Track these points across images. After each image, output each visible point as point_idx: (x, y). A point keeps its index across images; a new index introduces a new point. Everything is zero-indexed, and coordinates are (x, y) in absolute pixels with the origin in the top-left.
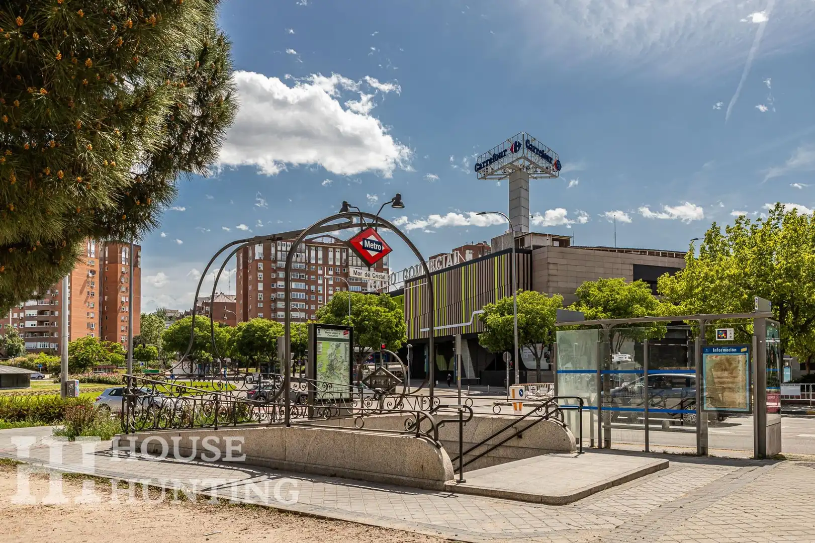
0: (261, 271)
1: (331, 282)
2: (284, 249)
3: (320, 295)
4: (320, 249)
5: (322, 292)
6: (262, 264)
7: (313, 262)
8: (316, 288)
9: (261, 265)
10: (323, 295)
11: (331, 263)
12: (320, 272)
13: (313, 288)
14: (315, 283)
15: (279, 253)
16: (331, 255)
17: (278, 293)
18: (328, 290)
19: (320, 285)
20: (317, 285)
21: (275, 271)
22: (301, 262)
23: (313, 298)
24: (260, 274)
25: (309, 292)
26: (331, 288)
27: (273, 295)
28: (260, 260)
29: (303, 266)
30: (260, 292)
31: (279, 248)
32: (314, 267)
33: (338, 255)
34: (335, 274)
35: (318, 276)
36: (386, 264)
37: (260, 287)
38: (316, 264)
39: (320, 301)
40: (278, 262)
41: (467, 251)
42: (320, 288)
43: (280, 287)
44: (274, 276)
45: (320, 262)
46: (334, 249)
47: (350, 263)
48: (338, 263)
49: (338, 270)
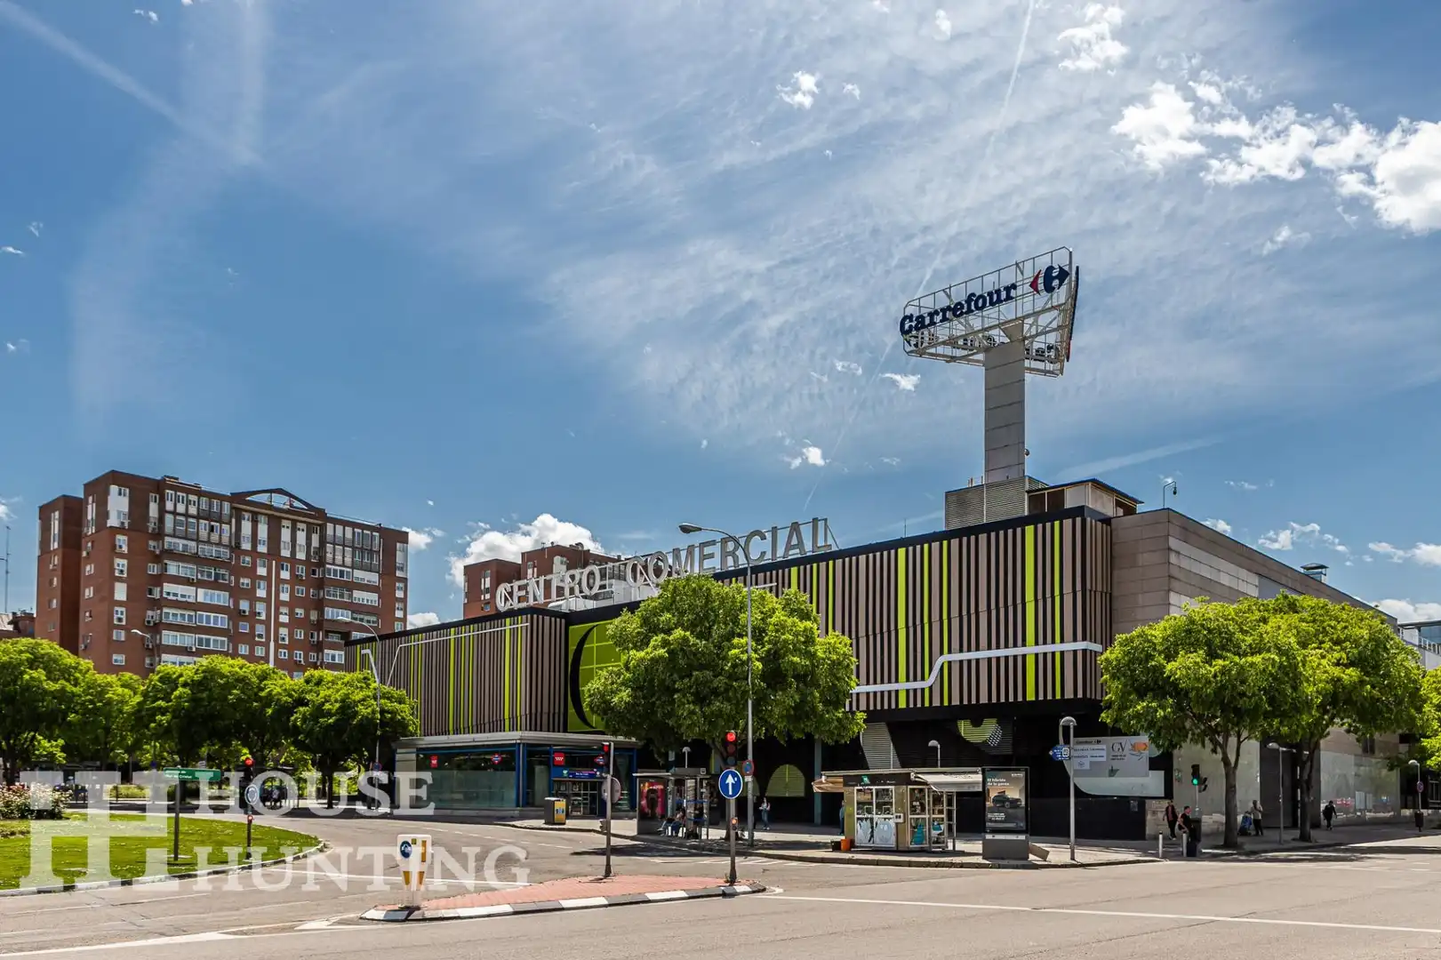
0: (122, 556)
1: (285, 597)
2: (181, 508)
3: (261, 622)
4: (262, 519)
5: (263, 617)
6: (125, 538)
7: (246, 546)
8: (252, 606)
9: (122, 540)
10: (267, 623)
11: (286, 553)
12: (262, 571)
13: (244, 605)
14: (250, 594)
15: (169, 519)
16: (286, 535)
17: (165, 610)
18: (277, 614)
19: (261, 599)
20: (253, 599)
21: (157, 559)
22: (219, 544)
23: (244, 628)
24: (121, 564)
25: (236, 615)
26: (284, 610)
27: (150, 613)
28: (121, 530)
29: (225, 553)
30: (120, 604)
31: (169, 506)
32: (248, 559)
33: (301, 537)
34: (295, 579)
35: (255, 578)
36: (402, 569)
37: (121, 592)
38: (254, 552)
39: (260, 636)
40: (167, 539)
41: (557, 560)
42: (260, 607)
43: (171, 597)
44: (154, 569)
45: (262, 549)
46: (294, 522)
47: (329, 556)
48: (301, 556)
49: (301, 571)
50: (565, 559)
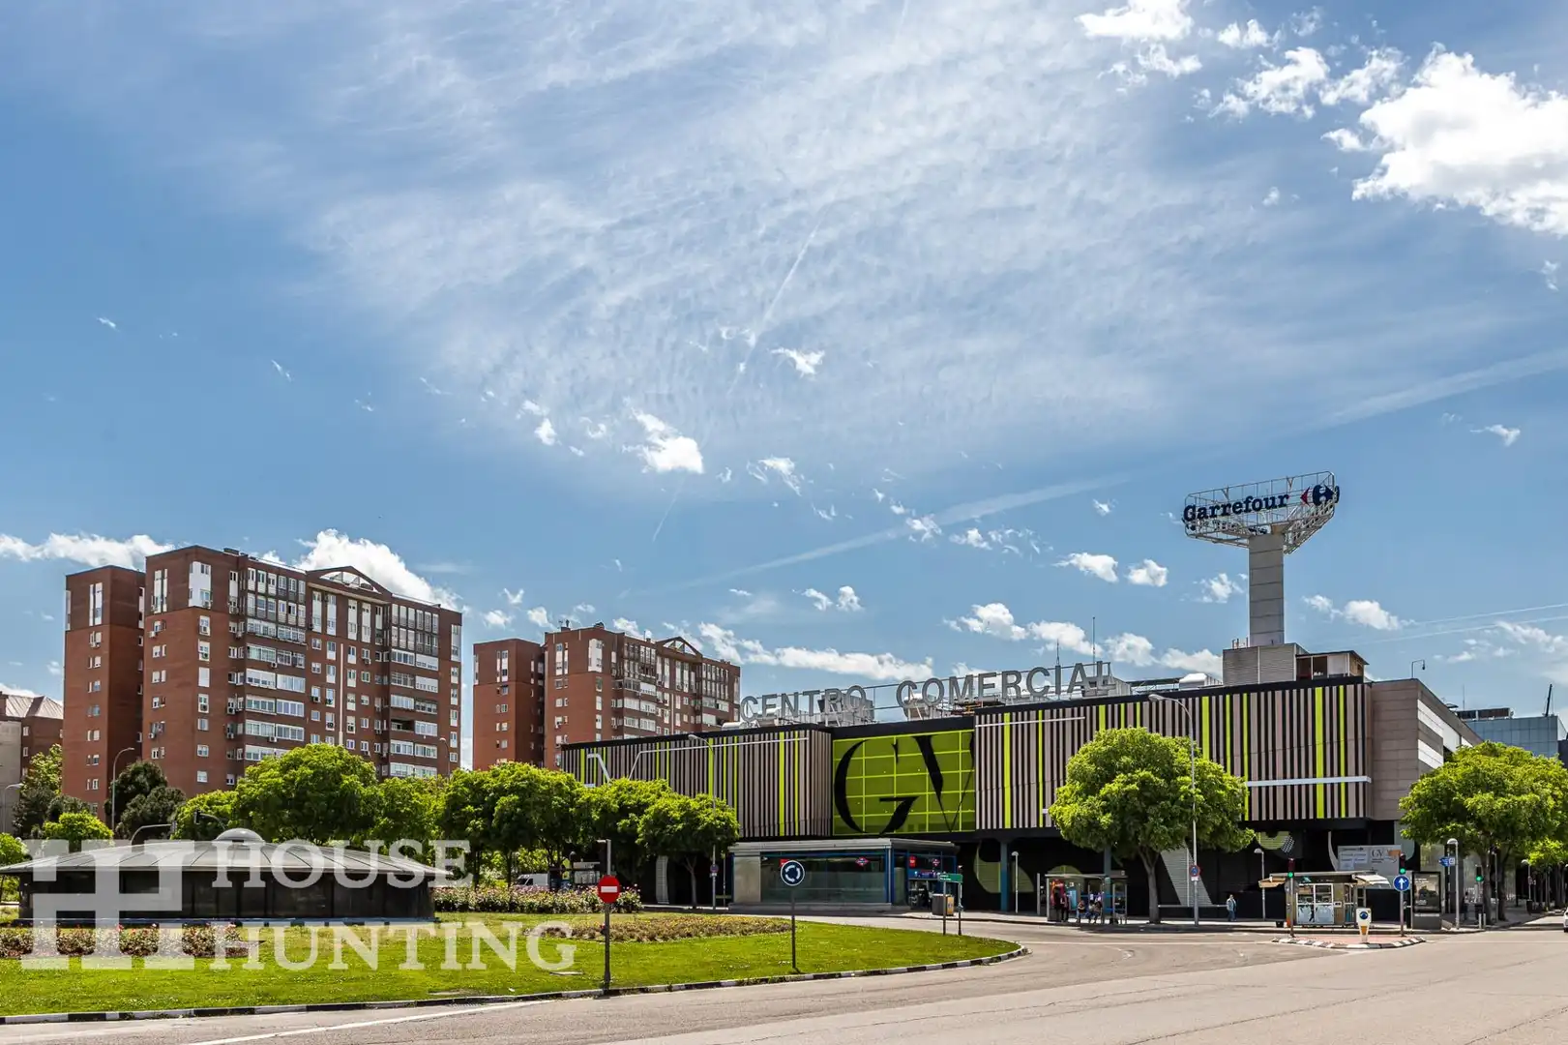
0: (205, 639)
1: (352, 683)
2: (261, 588)
3: (330, 710)
4: (331, 598)
5: (333, 706)
6: (207, 619)
7: (317, 628)
8: (323, 694)
9: (205, 620)
10: (336, 711)
11: (352, 636)
12: (331, 655)
13: (315, 692)
14: (319, 680)
15: (251, 598)
16: (352, 615)
17: (248, 698)
18: (345, 700)
19: (331, 686)
20: (324, 686)
21: (239, 641)
22: (296, 626)
23: (315, 716)
24: (204, 647)
25: (311, 703)
26: (351, 697)
27: (230, 700)
28: (204, 610)
29: (301, 636)
30: (204, 690)
31: (251, 586)
32: (318, 642)
33: (366, 617)
34: (362, 664)
35: (326, 663)
36: (456, 653)
37: (204, 679)
38: (324, 635)
39: (330, 725)
40: (250, 621)
41: (593, 642)
42: (330, 694)
43: (253, 684)
44: (235, 653)
45: (332, 631)
46: (360, 602)
47: (394, 639)
48: (366, 638)
49: (366, 654)
50: (600, 642)
